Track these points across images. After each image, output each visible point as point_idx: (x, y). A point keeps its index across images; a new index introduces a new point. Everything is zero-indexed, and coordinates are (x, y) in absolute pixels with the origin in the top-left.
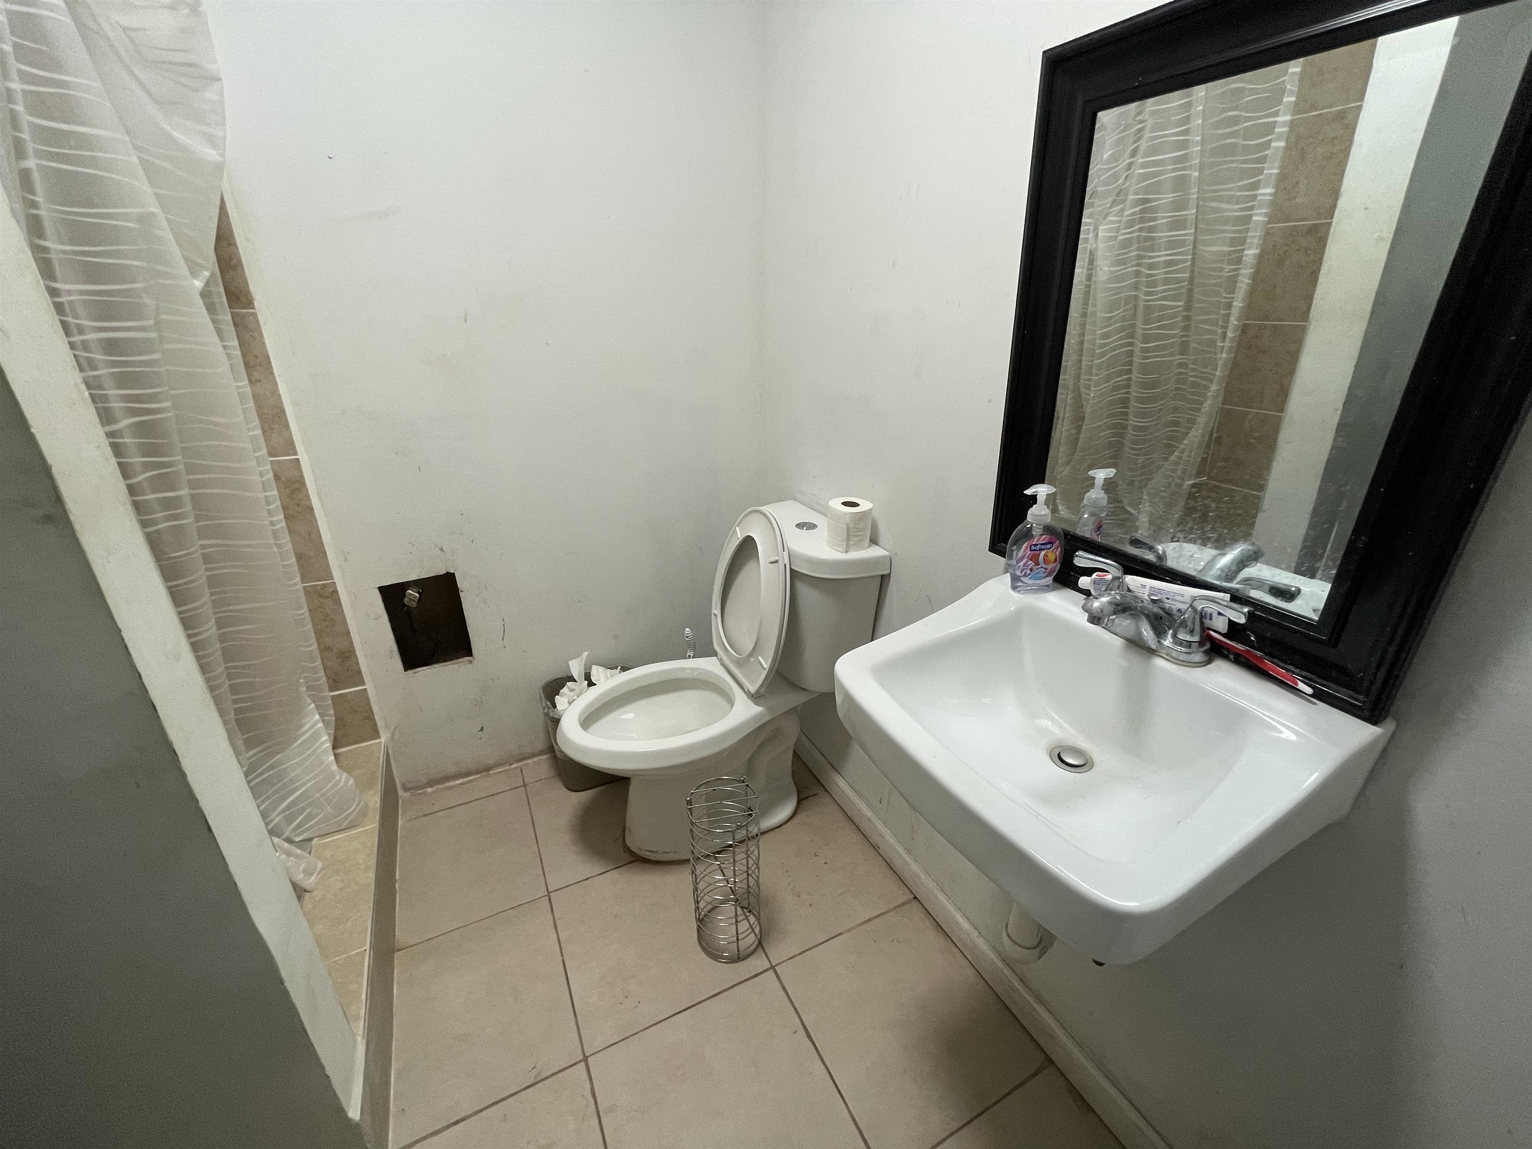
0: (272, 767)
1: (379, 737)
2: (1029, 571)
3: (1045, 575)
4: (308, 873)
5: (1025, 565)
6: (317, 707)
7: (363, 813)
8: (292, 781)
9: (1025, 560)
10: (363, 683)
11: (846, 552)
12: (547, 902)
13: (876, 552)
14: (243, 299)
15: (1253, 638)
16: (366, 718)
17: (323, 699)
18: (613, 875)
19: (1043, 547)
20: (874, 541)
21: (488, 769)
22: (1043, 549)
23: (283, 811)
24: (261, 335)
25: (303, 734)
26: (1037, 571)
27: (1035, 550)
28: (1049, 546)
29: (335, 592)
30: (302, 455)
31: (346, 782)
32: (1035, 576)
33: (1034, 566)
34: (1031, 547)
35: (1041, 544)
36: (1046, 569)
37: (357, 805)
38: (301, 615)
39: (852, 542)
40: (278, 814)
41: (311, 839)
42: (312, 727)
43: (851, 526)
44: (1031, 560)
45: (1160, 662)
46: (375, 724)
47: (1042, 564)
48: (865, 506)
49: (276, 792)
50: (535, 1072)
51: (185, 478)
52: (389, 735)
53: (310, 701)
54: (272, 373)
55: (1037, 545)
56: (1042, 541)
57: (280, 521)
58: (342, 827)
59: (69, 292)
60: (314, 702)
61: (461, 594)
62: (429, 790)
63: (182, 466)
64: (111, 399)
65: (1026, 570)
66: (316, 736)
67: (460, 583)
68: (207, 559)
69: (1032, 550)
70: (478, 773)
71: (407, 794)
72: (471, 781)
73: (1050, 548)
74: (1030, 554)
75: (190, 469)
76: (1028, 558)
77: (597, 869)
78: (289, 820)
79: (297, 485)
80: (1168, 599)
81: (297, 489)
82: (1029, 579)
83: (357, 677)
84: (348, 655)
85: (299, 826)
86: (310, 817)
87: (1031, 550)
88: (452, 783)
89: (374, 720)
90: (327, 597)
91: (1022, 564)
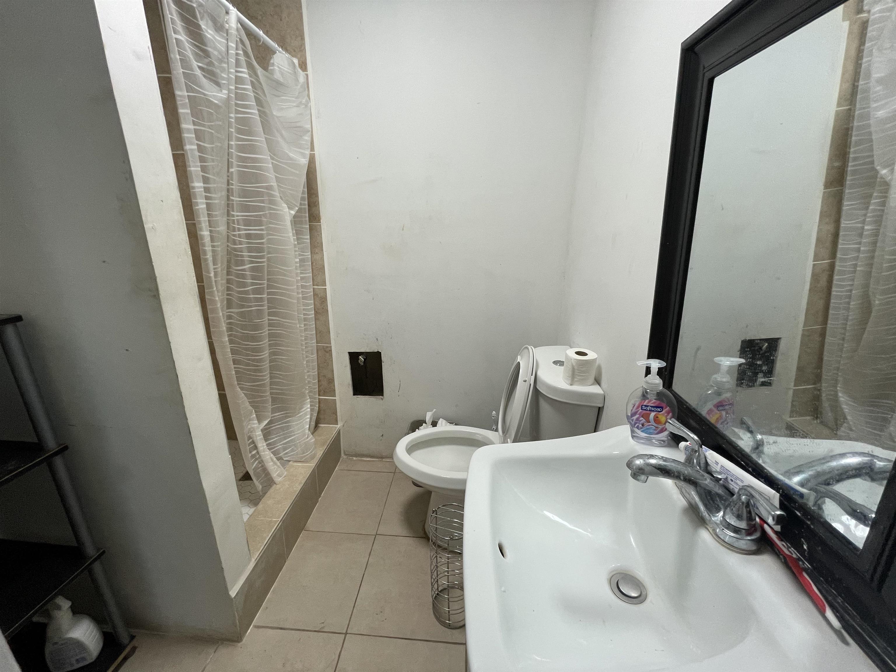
0: (286, 423)
1: (337, 424)
2: (640, 426)
3: (656, 432)
4: (279, 476)
5: (637, 419)
6: (311, 402)
7: (313, 458)
8: (291, 432)
9: (637, 416)
10: (334, 396)
11: (571, 385)
12: (374, 538)
13: (596, 389)
14: (317, 219)
15: (805, 547)
16: (334, 413)
17: (315, 398)
18: (411, 541)
19: (653, 409)
20: (598, 381)
21: (382, 458)
22: (653, 411)
23: (284, 444)
24: (321, 234)
25: (302, 412)
26: (648, 427)
27: (645, 410)
28: (659, 410)
29: (331, 350)
30: (328, 287)
31: (310, 440)
32: (647, 430)
33: (645, 422)
34: (642, 407)
35: (651, 407)
36: (656, 427)
37: (311, 452)
38: (313, 357)
39: (576, 379)
40: (281, 445)
41: (290, 461)
42: (306, 409)
43: (576, 368)
44: (642, 417)
45: (705, 535)
46: (337, 418)
47: (652, 422)
48: (592, 355)
49: (284, 434)
50: (323, 625)
51: (266, 291)
52: (342, 425)
53: (308, 397)
54: (322, 250)
55: (648, 406)
56: (652, 404)
57: (312, 314)
58: (302, 460)
59: (238, 216)
60: (310, 399)
61: (383, 364)
62: (355, 458)
63: (266, 285)
64: (245, 256)
65: (638, 424)
66: (306, 414)
67: (383, 358)
68: (270, 325)
69: (644, 410)
70: (377, 458)
71: (345, 457)
72: (373, 461)
73: (660, 412)
74: (641, 413)
75: (269, 287)
76: (639, 414)
77: (405, 532)
78: (285, 449)
79: (323, 300)
80: (732, 481)
81: (323, 301)
82: (641, 431)
83: (332, 393)
84: (331, 381)
85: (286, 453)
86: (292, 451)
87: (642, 409)
88: (365, 459)
89: (336, 415)
90: (327, 352)
91: (635, 418)
